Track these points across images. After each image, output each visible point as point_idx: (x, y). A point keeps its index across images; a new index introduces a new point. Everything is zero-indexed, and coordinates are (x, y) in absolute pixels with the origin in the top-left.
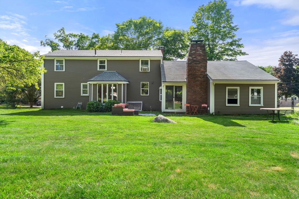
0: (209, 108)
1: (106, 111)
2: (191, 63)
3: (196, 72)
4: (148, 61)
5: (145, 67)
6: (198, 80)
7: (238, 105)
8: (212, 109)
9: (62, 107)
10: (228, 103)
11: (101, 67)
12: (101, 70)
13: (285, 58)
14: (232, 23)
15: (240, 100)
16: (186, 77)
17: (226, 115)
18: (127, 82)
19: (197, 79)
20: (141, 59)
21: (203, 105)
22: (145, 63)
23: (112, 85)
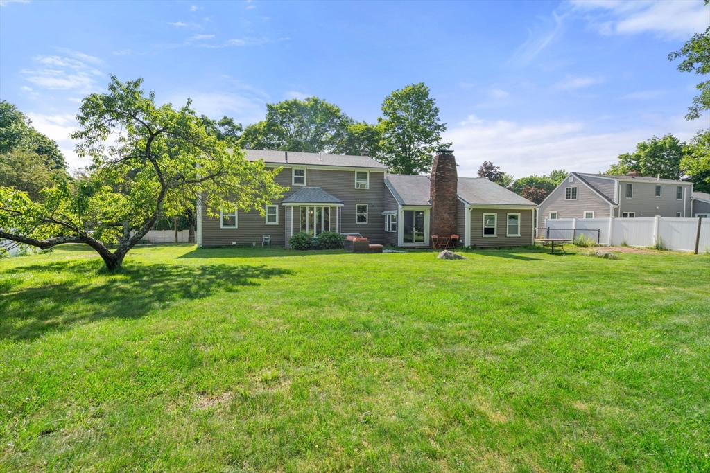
0: (461, 241)
1: (322, 249)
2: (439, 181)
3: (444, 193)
4: (366, 173)
5: (363, 183)
6: (446, 204)
7: (495, 235)
8: (467, 242)
9: (234, 243)
10: (485, 234)
11: (297, 180)
12: (297, 184)
13: (485, 170)
14: (438, 119)
15: (497, 229)
16: (429, 198)
17: (482, 248)
18: (343, 205)
19: (445, 202)
20: (357, 170)
21: (452, 237)
22: (362, 175)
23: (307, 209)
